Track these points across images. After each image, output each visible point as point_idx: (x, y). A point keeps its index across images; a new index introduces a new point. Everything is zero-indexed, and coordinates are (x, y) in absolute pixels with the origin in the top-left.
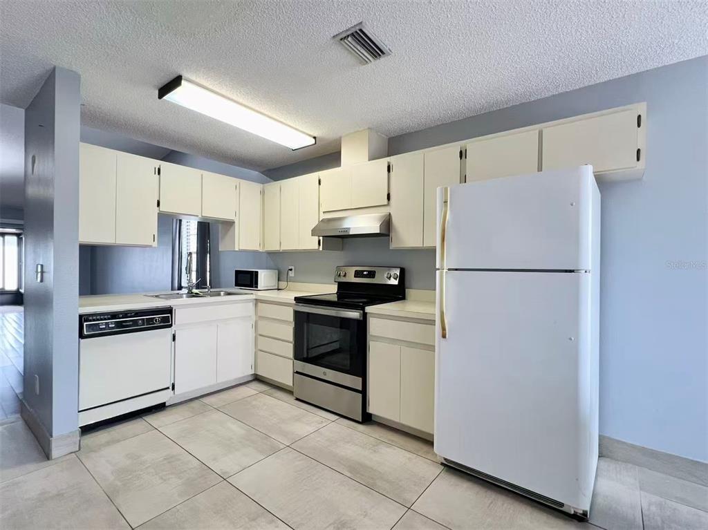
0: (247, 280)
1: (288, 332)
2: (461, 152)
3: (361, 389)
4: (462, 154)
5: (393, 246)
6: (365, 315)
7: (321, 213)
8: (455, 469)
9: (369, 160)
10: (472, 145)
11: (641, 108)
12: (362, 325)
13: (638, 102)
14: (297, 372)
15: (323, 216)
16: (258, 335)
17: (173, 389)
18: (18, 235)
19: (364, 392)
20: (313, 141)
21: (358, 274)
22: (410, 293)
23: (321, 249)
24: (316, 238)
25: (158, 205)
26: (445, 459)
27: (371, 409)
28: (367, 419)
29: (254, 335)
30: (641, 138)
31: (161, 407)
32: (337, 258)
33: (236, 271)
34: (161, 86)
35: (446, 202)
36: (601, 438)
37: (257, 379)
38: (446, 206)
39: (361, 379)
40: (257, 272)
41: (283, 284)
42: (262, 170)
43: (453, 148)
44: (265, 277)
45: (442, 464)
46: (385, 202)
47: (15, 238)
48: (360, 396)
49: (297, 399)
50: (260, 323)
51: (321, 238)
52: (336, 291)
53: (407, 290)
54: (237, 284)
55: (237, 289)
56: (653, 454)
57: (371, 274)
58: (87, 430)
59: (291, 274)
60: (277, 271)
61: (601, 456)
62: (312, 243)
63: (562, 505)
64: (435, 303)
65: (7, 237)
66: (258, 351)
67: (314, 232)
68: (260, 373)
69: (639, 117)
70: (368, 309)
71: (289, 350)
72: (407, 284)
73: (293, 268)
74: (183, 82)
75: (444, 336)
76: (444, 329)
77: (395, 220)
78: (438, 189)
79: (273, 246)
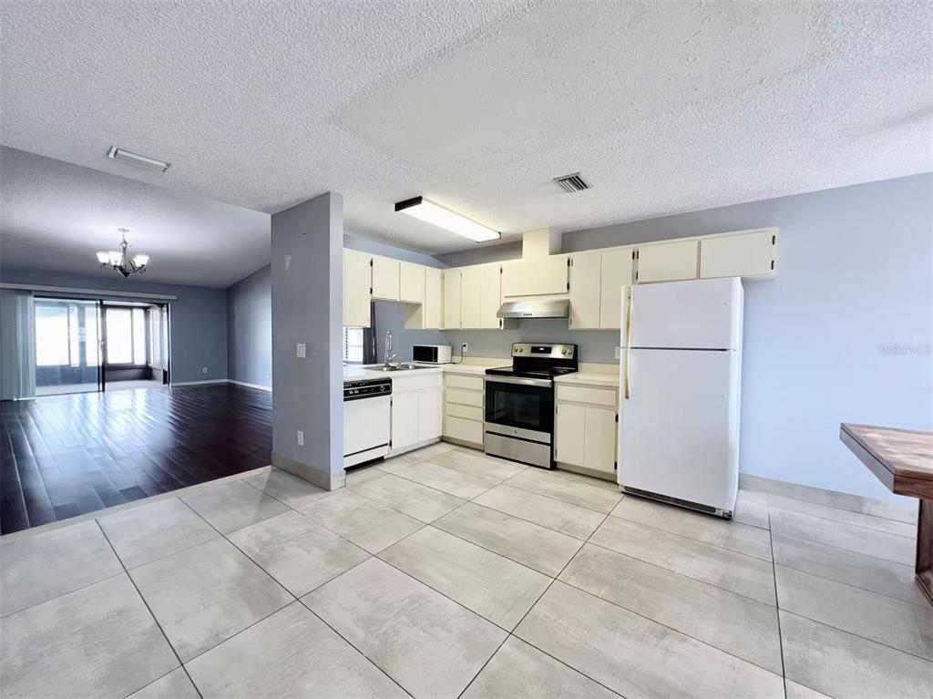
0: (425, 355)
1: (479, 399)
2: (633, 254)
3: (549, 442)
4: (635, 255)
5: (571, 327)
6: (553, 383)
7: (503, 297)
8: (634, 494)
9: (551, 254)
10: (644, 249)
11: (775, 231)
12: (550, 392)
13: (772, 226)
14: (487, 432)
15: (504, 301)
16: (445, 402)
17: (391, 445)
18: (145, 309)
19: (552, 445)
20: (498, 236)
21: (535, 350)
22: (582, 366)
23: (502, 328)
24: (498, 320)
25: (371, 292)
26: (626, 488)
27: (558, 459)
28: (554, 466)
29: (441, 402)
30: (774, 252)
31: (380, 460)
32: (515, 335)
33: (415, 347)
34: (398, 201)
35: (629, 298)
36: (739, 474)
37: (443, 440)
38: (630, 301)
39: (549, 435)
40: (436, 349)
41: (457, 359)
42: (433, 254)
43: (627, 250)
44: (443, 353)
45: (623, 492)
46: (566, 290)
47: (142, 311)
48: (549, 447)
49: (488, 454)
50: (448, 392)
51: (503, 319)
52: (512, 365)
53: (579, 364)
54: (415, 359)
55: (416, 363)
56: (777, 484)
57: (548, 350)
58: (349, 470)
59: (465, 350)
60: (450, 347)
61: (740, 488)
62: (494, 323)
63: (713, 509)
64: (619, 374)
65: (135, 311)
66: (446, 416)
67: (499, 315)
68: (448, 434)
69: (774, 237)
70: (556, 379)
71: (480, 413)
72: (579, 358)
73: (466, 344)
74: (423, 201)
75: (627, 397)
76: (627, 392)
77: (574, 305)
78: (623, 288)
79: (453, 325)
